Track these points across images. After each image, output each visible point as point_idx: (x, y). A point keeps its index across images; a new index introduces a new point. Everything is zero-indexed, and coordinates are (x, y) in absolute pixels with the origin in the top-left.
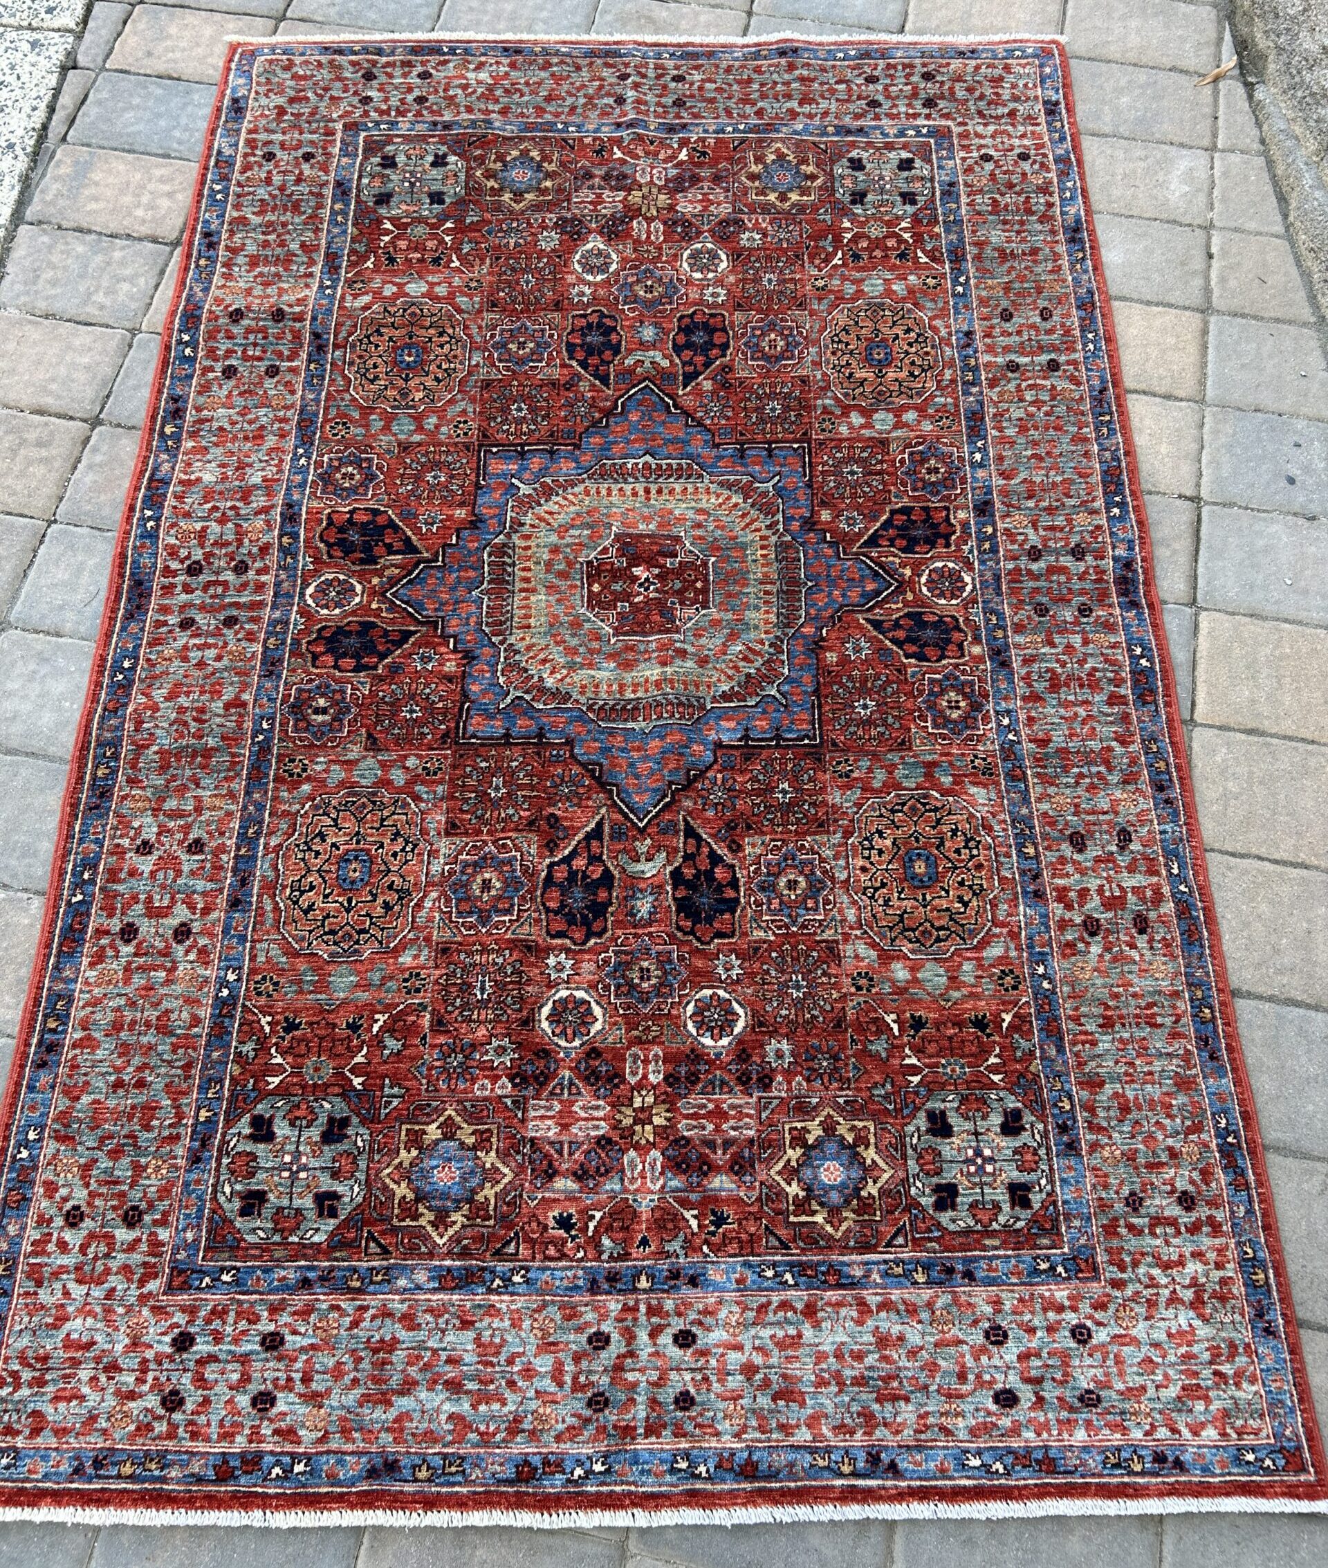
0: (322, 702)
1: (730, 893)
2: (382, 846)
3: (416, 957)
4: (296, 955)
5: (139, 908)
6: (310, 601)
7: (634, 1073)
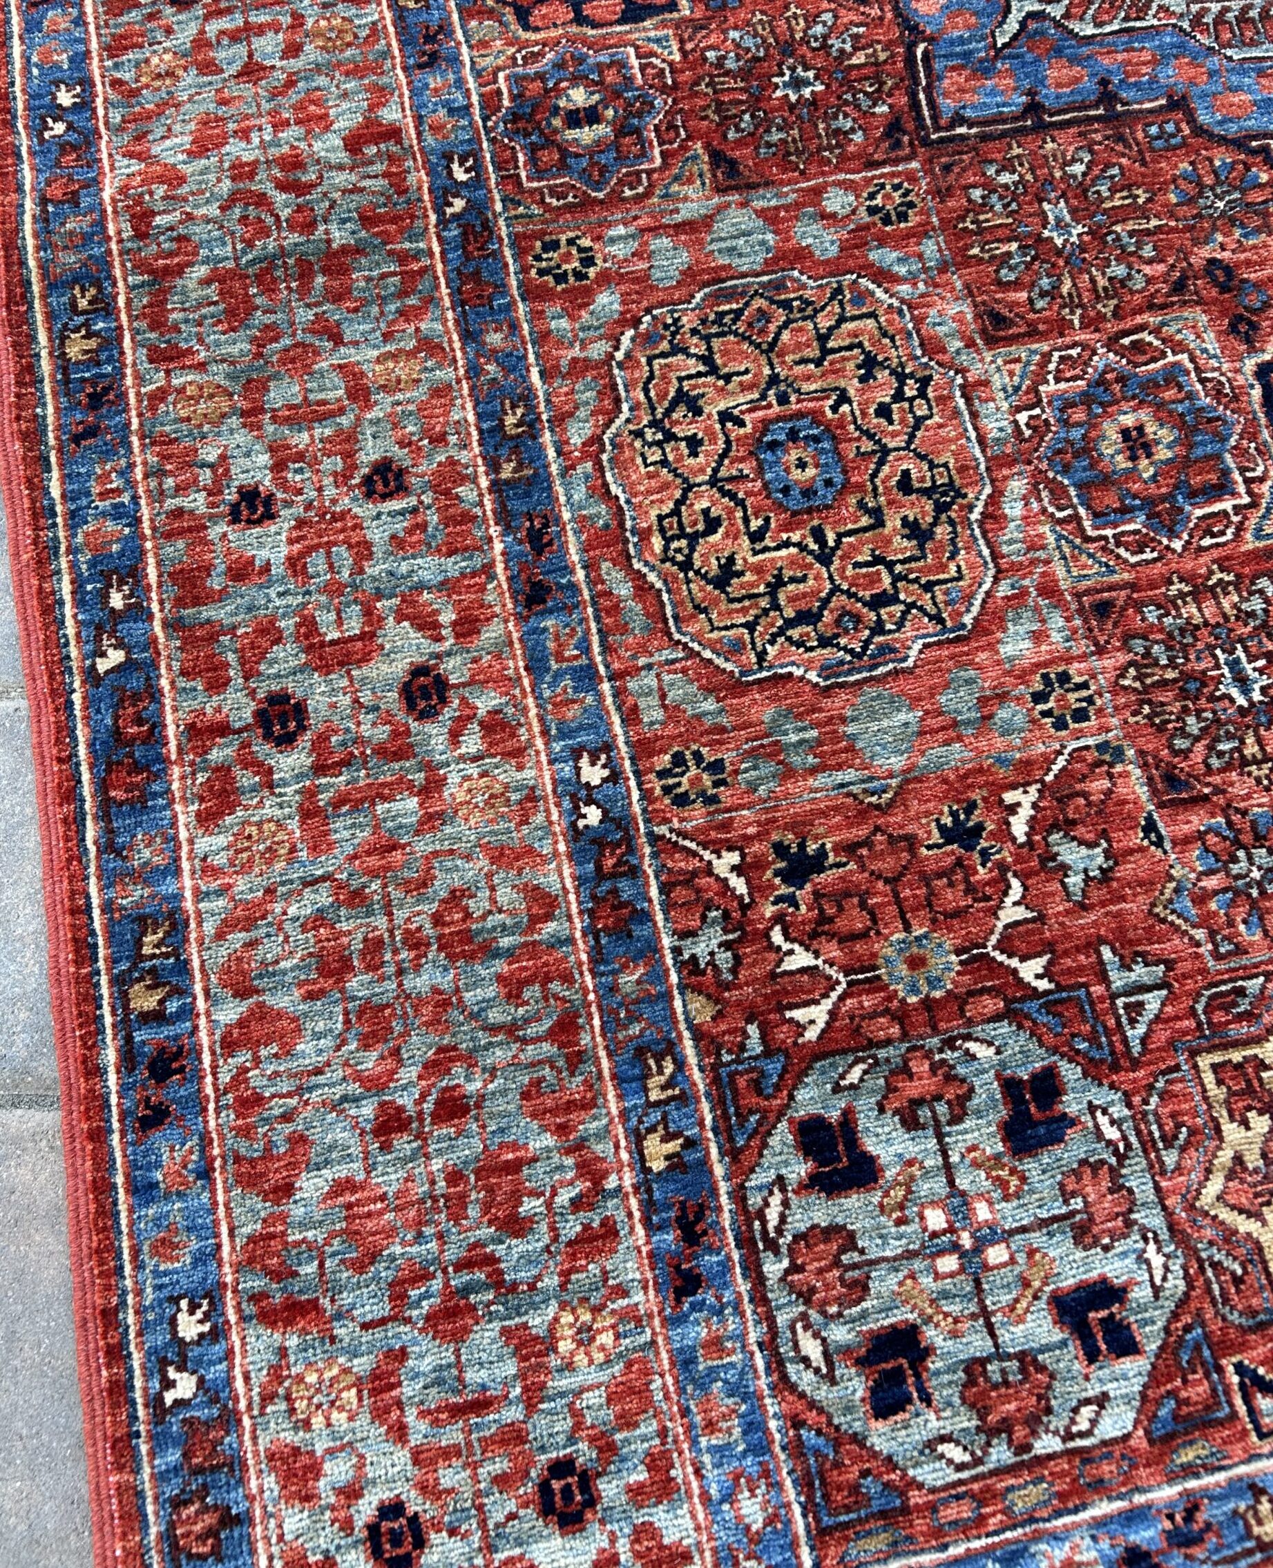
0: (579, 97)
2: (844, 398)
3: (1038, 637)
4: (737, 687)
5: (286, 656)
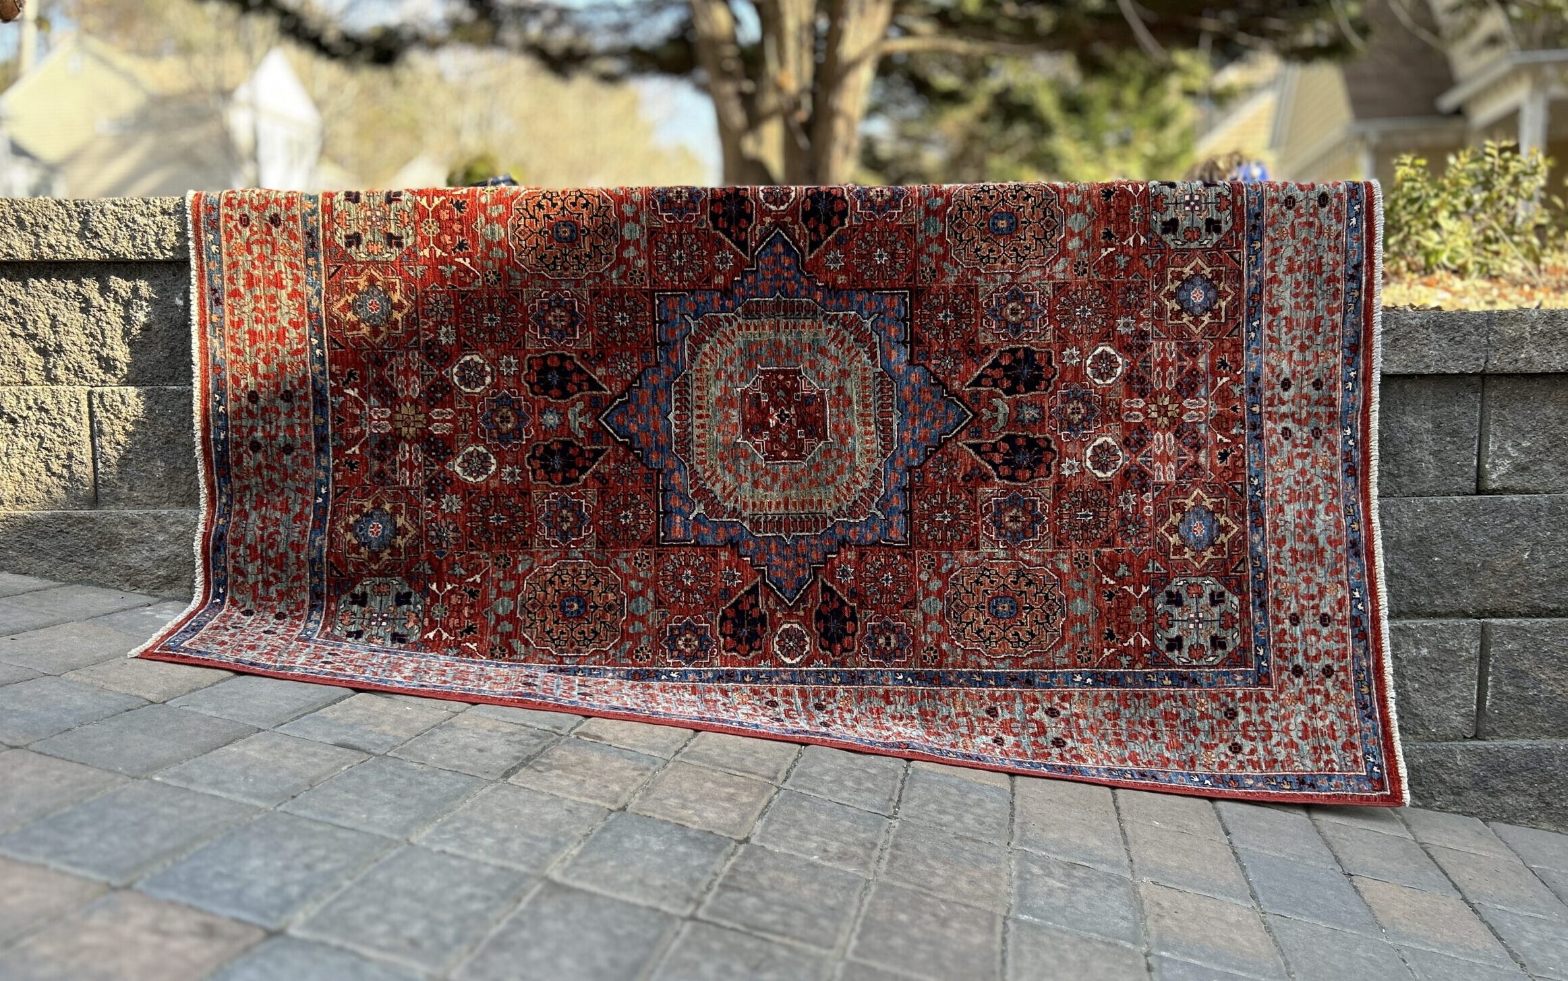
0: (881, 641)
1: (1021, 354)
2: (986, 591)
3: (1064, 561)
4: (1063, 638)
5: (1041, 740)
6: (798, 660)
7: (1138, 417)
